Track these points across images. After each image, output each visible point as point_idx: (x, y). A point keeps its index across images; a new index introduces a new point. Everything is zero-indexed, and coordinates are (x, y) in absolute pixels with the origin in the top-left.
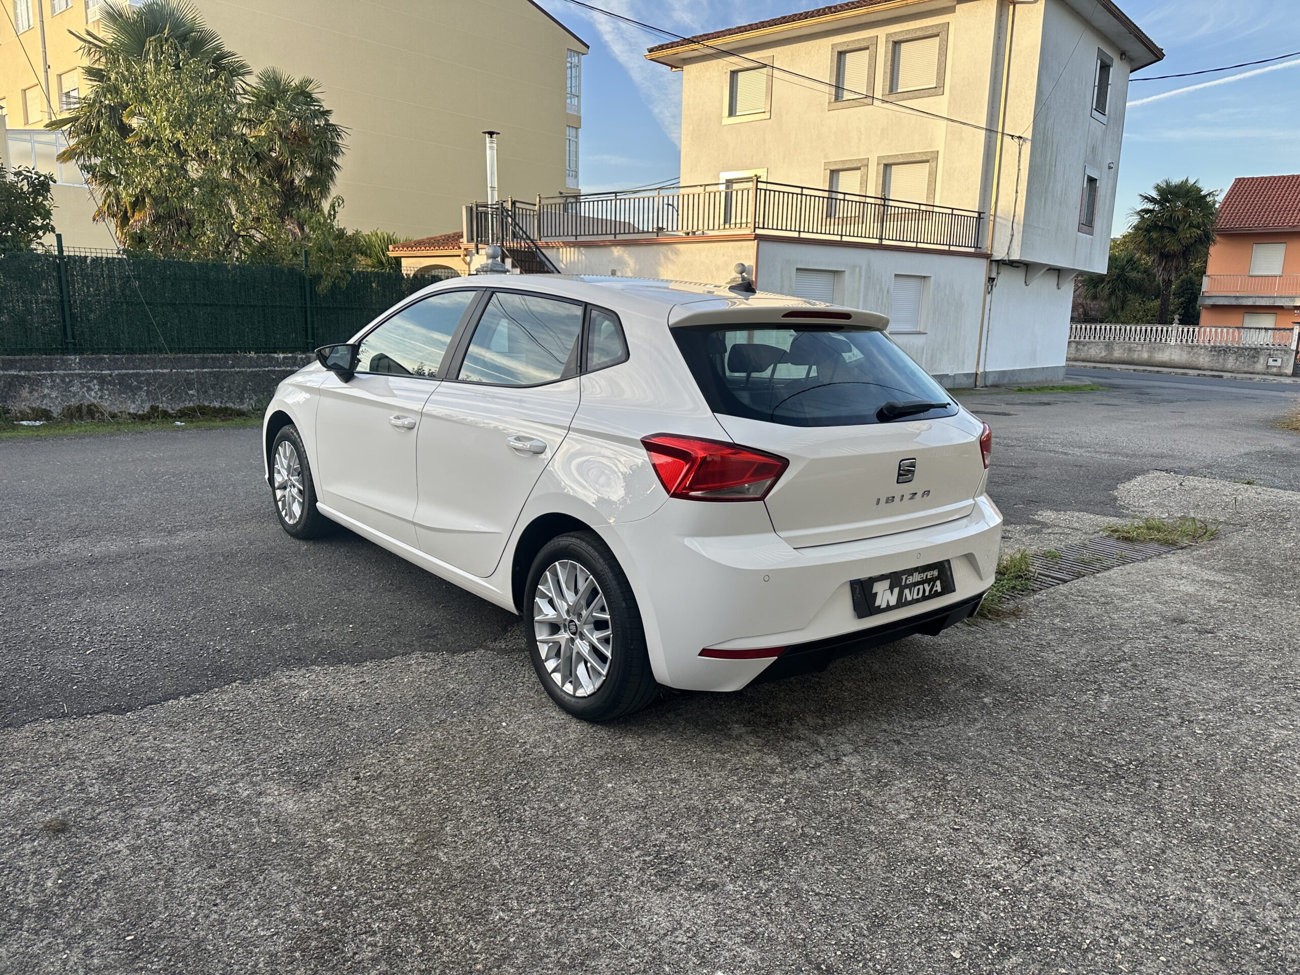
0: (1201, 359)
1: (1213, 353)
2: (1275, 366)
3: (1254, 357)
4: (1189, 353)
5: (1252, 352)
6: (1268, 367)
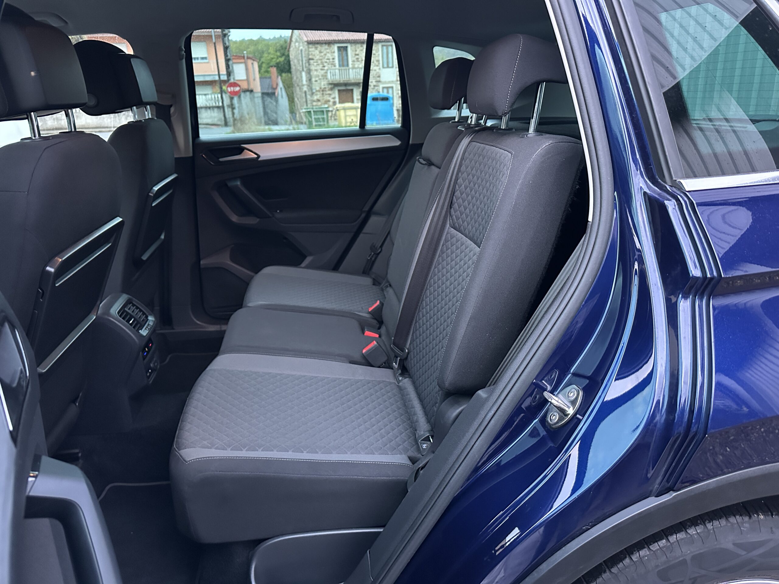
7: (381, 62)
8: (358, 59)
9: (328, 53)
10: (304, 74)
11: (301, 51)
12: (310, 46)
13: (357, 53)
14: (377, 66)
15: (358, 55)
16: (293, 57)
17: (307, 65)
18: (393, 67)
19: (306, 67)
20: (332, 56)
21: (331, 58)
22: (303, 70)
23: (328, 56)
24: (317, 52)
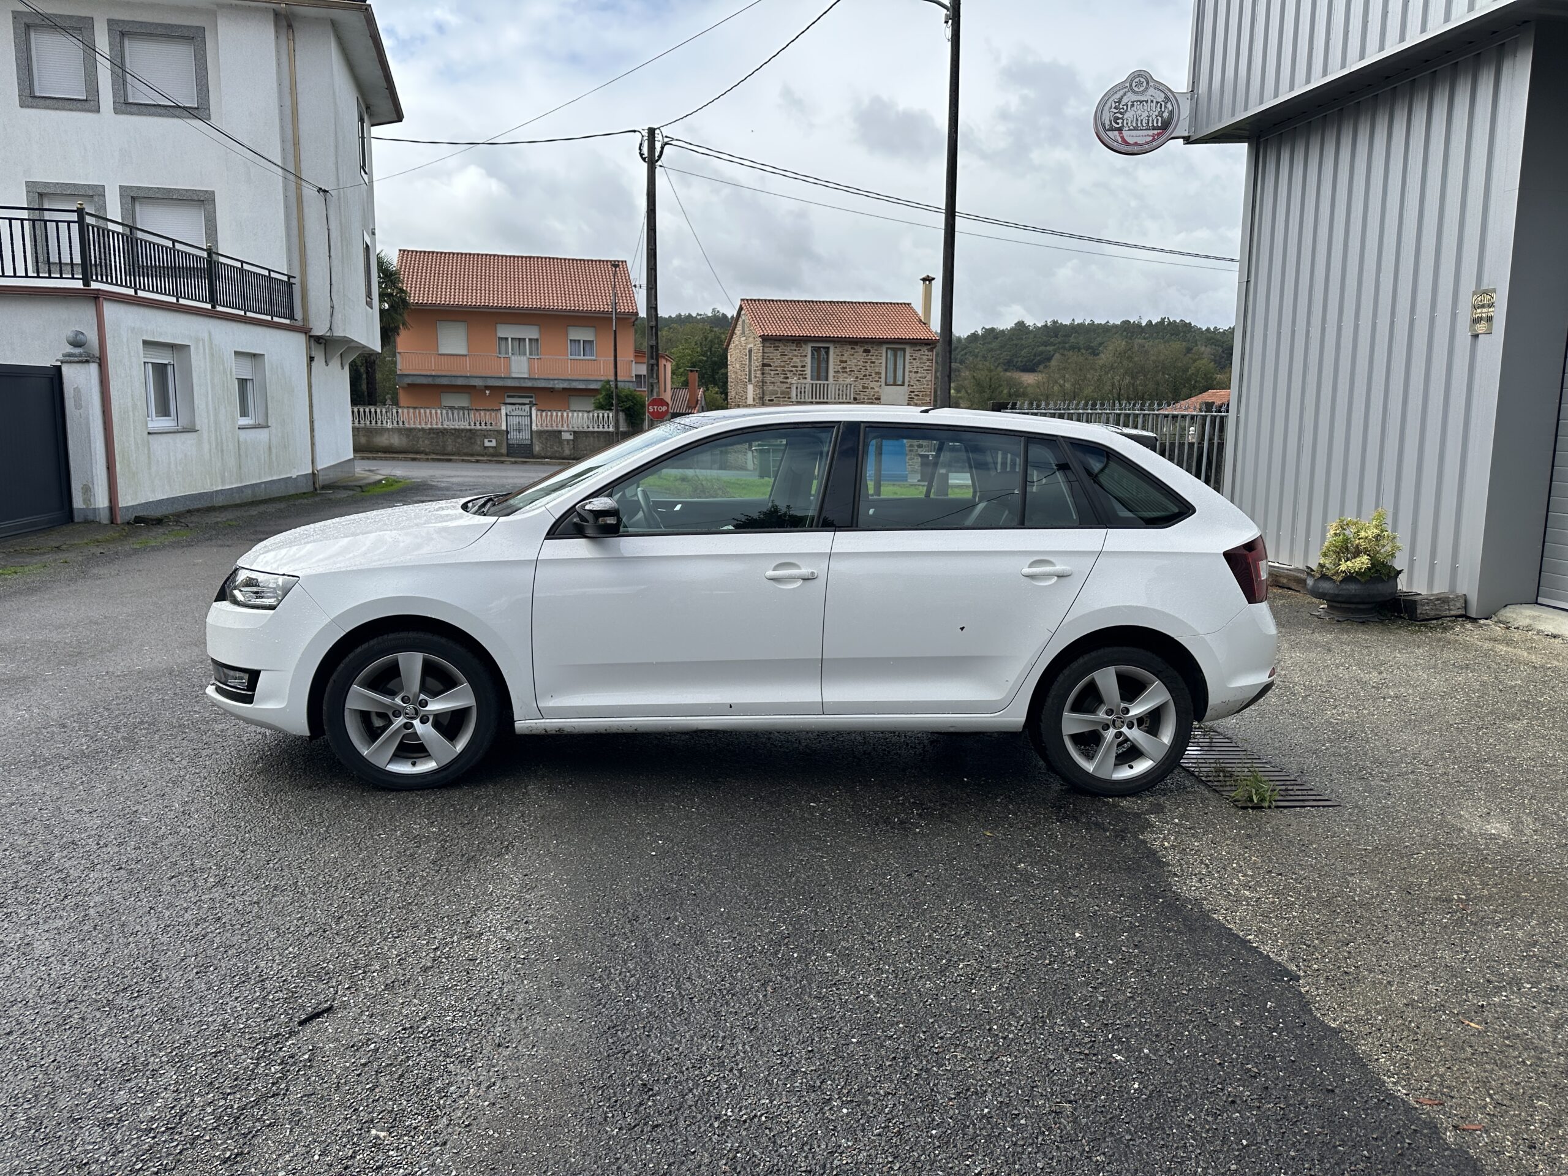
0: (421, 443)
1: (432, 435)
2: (493, 447)
3: (471, 438)
4: (408, 436)
5: (468, 434)
6: (486, 448)
7: (883, 376)
8: (844, 368)
9: (797, 356)
10: (750, 387)
11: (750, 351)
12: (767, 344)
13: (844, 359)
14: (878, 381)
15: (846, 362)
16: (733, 360)
17: (759, 372)
18: (903, 384)
19: (756, 377)
20: (801, 361)
21: (800, 364)
22: (750, 380)
23: (796, 362)
24: (778, 354)
